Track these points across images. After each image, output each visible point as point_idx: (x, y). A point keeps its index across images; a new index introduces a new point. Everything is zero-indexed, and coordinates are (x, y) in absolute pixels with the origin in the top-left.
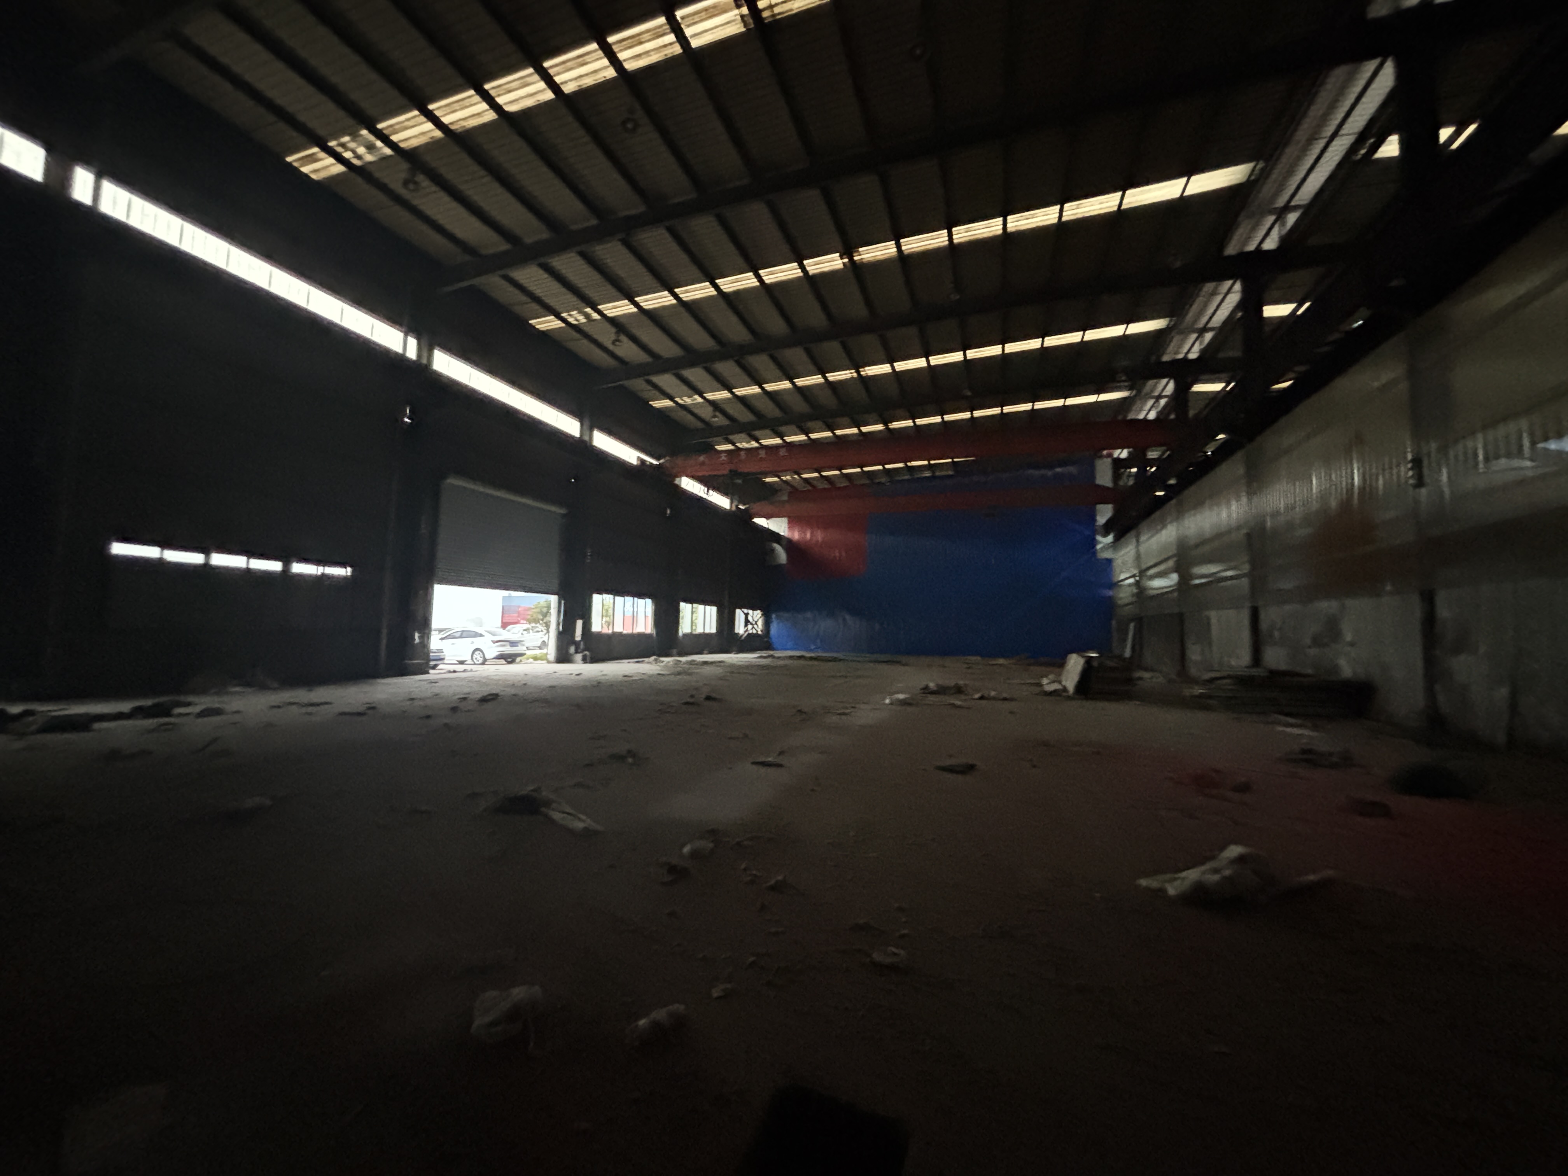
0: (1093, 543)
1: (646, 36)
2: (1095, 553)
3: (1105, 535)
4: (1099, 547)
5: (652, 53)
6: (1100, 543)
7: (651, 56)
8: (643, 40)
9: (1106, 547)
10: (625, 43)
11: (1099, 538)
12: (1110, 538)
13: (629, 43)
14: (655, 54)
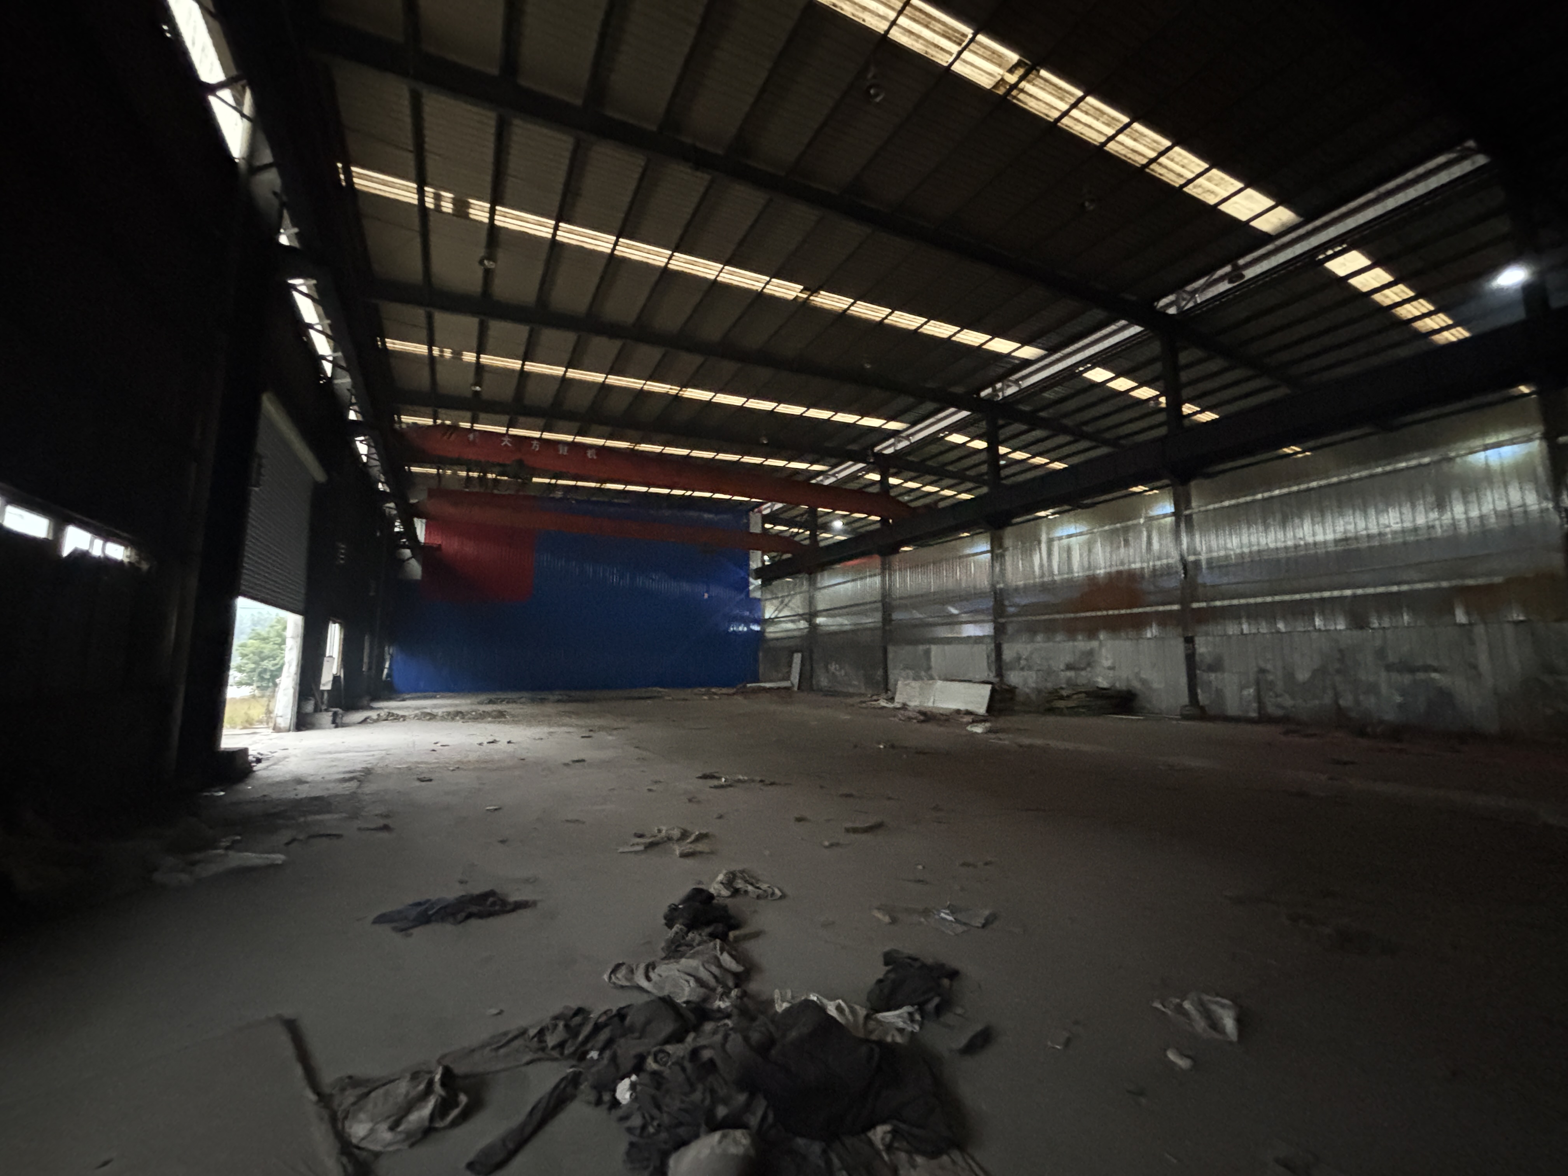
0: (748, 584)
1: (938, 27)
2: (748, 592)
3: (756, 578)
4: (751, 588)
5: (921, 41)
6: (752, 584)
7: (917, 41)
8: (931, 26)
9: (756, 588)
10: (917, 13)
11: (751, 580)
12: (759, 582)
13: (919, 17)
14: (921, 44)
